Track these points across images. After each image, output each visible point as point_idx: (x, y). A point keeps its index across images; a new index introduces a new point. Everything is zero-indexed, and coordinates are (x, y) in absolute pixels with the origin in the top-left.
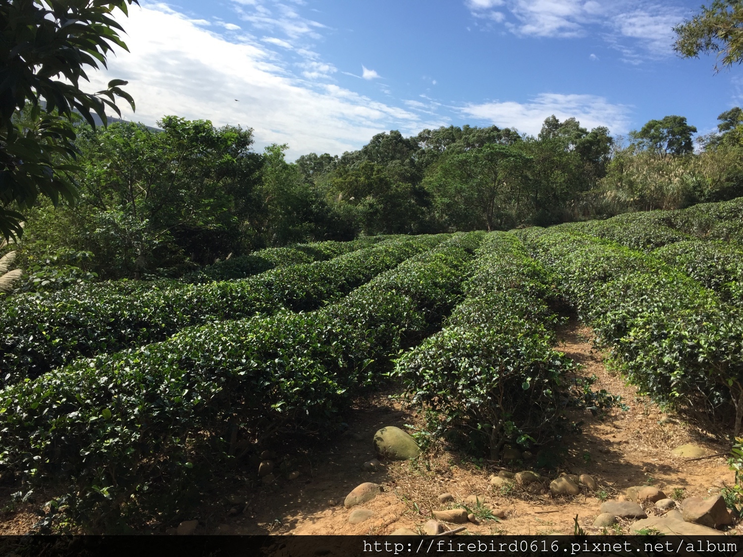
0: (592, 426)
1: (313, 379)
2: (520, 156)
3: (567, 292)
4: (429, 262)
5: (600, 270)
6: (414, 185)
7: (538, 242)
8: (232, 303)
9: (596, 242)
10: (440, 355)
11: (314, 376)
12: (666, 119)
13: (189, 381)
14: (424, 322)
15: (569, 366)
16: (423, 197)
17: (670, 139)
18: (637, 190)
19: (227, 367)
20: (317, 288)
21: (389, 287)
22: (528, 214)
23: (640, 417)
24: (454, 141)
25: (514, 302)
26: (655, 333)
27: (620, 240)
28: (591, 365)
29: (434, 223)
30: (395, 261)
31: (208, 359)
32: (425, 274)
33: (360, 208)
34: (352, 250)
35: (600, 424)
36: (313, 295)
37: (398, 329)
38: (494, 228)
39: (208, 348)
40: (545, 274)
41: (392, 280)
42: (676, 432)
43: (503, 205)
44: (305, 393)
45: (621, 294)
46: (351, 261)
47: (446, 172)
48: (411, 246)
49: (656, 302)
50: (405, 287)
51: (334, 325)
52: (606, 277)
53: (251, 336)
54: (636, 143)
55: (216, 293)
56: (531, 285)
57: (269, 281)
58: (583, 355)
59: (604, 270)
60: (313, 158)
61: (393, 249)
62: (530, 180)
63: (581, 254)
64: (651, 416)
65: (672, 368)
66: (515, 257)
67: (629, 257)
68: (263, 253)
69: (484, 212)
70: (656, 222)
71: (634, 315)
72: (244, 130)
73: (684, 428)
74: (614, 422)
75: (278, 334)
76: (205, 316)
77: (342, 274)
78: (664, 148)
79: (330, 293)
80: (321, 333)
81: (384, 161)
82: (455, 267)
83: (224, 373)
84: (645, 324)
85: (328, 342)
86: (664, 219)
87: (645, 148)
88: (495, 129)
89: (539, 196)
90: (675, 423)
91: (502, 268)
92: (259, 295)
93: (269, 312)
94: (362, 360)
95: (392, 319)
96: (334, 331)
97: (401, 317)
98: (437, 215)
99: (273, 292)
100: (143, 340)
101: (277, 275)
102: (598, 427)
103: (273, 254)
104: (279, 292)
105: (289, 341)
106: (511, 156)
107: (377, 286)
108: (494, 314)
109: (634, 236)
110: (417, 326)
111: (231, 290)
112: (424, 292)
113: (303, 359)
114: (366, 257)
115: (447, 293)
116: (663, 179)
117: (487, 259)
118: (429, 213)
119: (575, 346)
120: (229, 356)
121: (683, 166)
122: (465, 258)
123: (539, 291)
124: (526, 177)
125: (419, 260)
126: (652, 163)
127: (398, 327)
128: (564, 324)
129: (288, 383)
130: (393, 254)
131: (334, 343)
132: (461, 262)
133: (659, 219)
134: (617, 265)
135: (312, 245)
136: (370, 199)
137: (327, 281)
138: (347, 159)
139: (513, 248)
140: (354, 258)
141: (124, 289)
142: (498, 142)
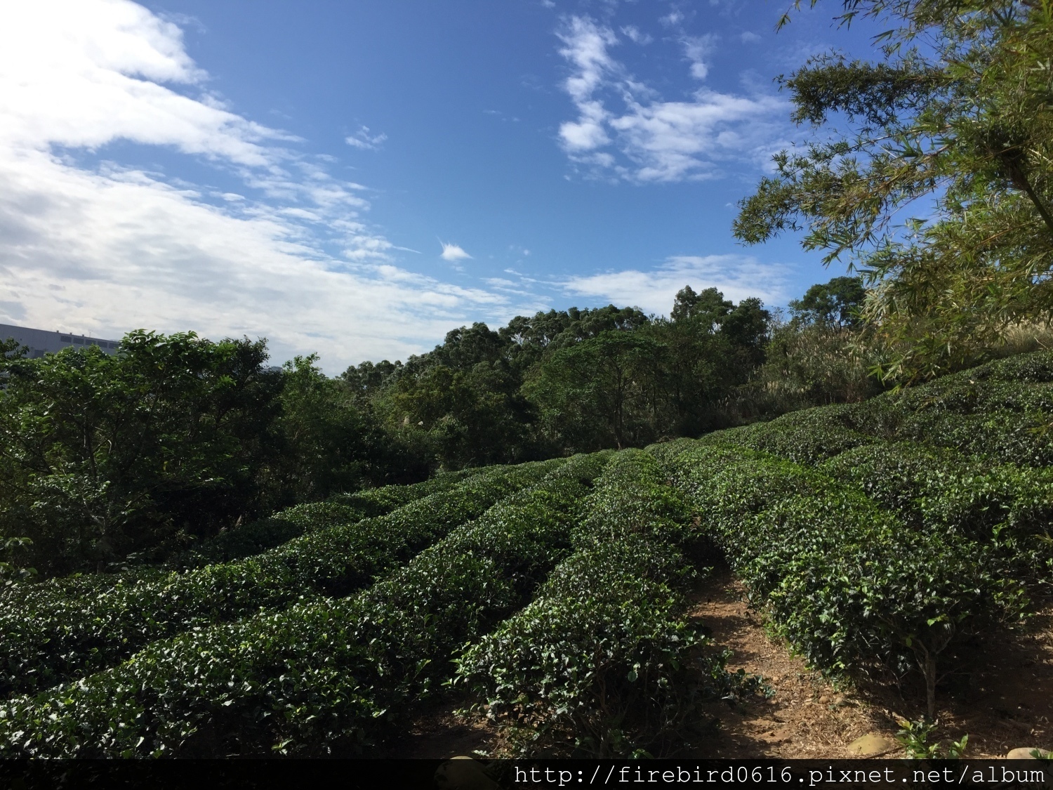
0: (745, 723)
1: (336, 700)
2: (649, 344)
3: (713, 530)
4: (525, 503)
5: (750, 496)
6: (509, 395)
7: (678, 461)
8: (233, 596)
9: (750, 457)
10: (517, 644)
11: (338, 694)
12: (833, 282)
13: (148, 723)
14: (514, 594)
15: (689, 642)
16: (523, 410)
17: (842, 308)
18: (809, 378)
19: (206, 696)
20: (364, 559)
21: (464, 547)
22: (670, 422)
23: (808, 701)
24: (561, 330)
25: (631, 553)
26: (813, 581)
27: (783, 451)
28: (749, 632)
29: (543, 444)
30: (481, 507)
31: (178, 687)
32: (516, 524)
33: (436, 433)
34: (422, 494)
35: (756, 719)
36: (356, 570)
37: (475, 609)
38: (626, 445)
39: (180, 670)
40: (682, 508)
41: (469, 537)
42: (855, 719)
43: (635, 412)
44: (323, 722)
45: (775, 528)
46: (417, 513)
47: (552, 373)
48: (505, 482)
49: (816, 537)
50: (486, 546)
51: (376, 614)
52: (757, 505)
53: (245, 646)
54: (800, 316)
55: (209, 583)
56: (660, 525)
57: (291, 556)
58: (738, 619)
59: (754, 496)
60: (366, 367)
61: (479, 489)
62: (667, 375)
63: (728, 476)
64: (823, 698)
65: (831, 629)
66: (642, 487)
67: (787, 475)
68: (289, 513)
69: (610, 423)
70: (830, 421)
71: (788, 558)
72: (253, 343)
73: (865, 712)
74: (775, 714)
75: (287, 637)
76: (190, 620)
77: (401, 533)
78: (837, 320)
79: (382, 563)
80: (353, 628)
81: (467, 366)
82: (563, 508)
83: (203, 706)
84: (800, 569)
85: (363, 641)
86: (839, 417)
87: (813, 321)
88: (613, 309)
89: (681, 395)
90: (854, 706)
91: (623, 504)
92: (275, 578)
93: (281, 604)
94: (414, 661)
95: (467, 595)
96: (374, 623)
97: (479, 590)
98: (546, 433)
99: (296, 571)
100: (95, 666)
101: (303, 546)
102: (754, 722)
103: (304, 513)
104: (305, 571)
105: (304, 646)
106: (636, 345)
107: (447, 548)
108: (602, 575)
109: (800, 444)
110: (504, 600)
111: (232, 575)
112: (514, 550)
113: (322, 672)
114: (438, 505)
115: (548, 548)
116: (841, 361)
117: (605, 493)
118: (535, 430)
119: (729, 607)
120: (209, 679)
121: (865, 341)
122: (580, 492)
123: (672, 533)
124: (661, 373)
125: (512, 503)
126: (824, 340)
127: (474, 604)
128: (706, 578)
129: (298, 710)
130: (477, 496)
131: (372, 642)
132: (572, 500)
133: (834, 417)
134: (772, 488)
135: (364, 494)
136: (447, 419)
137: (378, 545)
138: (416, 365)
139: (643, 472)
140: (422, 508)
141: (75, 589)
142: (618, 327)
